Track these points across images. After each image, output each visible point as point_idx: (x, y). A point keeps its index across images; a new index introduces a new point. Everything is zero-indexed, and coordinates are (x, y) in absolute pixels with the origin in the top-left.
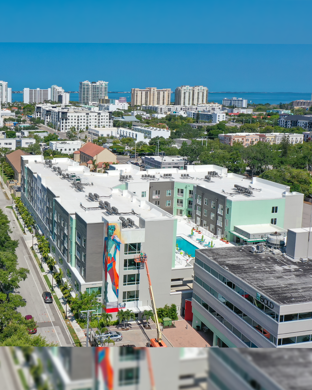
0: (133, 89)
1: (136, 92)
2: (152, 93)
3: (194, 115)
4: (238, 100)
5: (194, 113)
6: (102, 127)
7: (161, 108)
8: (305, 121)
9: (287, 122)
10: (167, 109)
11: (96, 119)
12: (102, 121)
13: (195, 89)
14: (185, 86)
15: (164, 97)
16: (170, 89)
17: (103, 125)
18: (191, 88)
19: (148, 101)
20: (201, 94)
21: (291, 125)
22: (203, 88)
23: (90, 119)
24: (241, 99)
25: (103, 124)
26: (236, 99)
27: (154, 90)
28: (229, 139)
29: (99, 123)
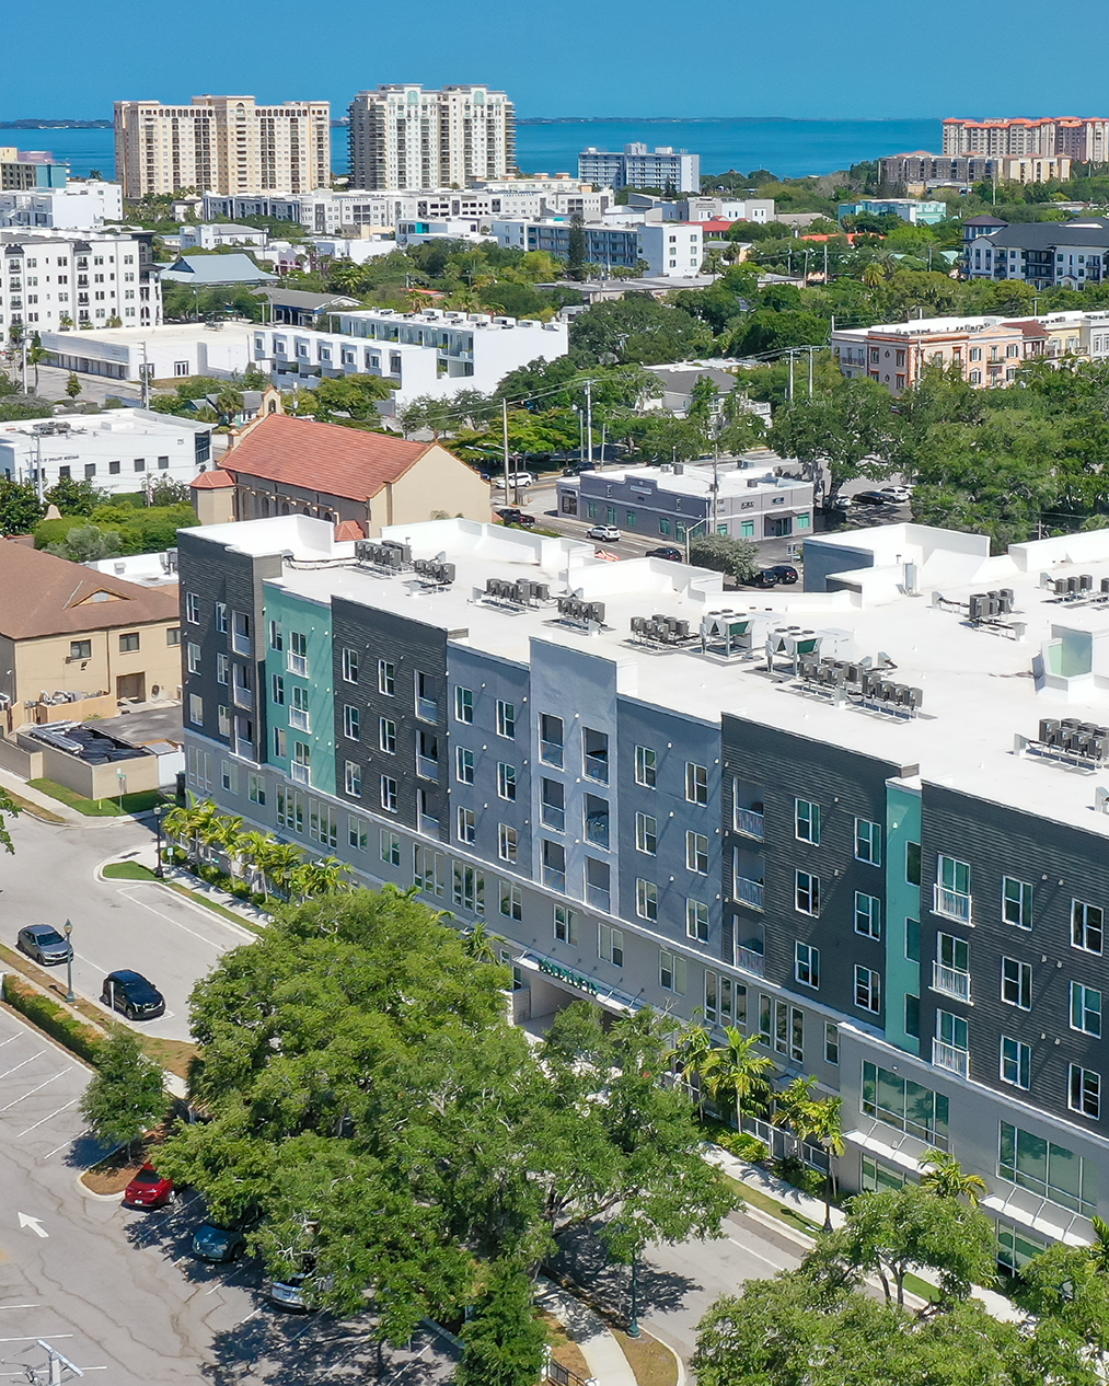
0: (126, 103)
1: (142, 123)
2: (231, 124)
3: (531, 241)
4: (658, 159)
5: (531, 229)
6: (102, 322)
7: (320, 207)
8: (1089, 252)
9: (1002, 257)
10: (351, 213)
11: (62, 280)
12: (99, 287)
13: (449, 103)
14: (399, 88)
15: (295, 148)
16: (324, 106)
17: (108, 314)
18: (431, 98)
19: (214, 169)
20: (479, 130)
21: (1025, 270)
22: (488, 98)
23: (33, 282)
24: (669, 151)
25: (108, 304)
26: (643, 153)
27: (243, 110)
28: (893, 354)
29: (84, 299)
